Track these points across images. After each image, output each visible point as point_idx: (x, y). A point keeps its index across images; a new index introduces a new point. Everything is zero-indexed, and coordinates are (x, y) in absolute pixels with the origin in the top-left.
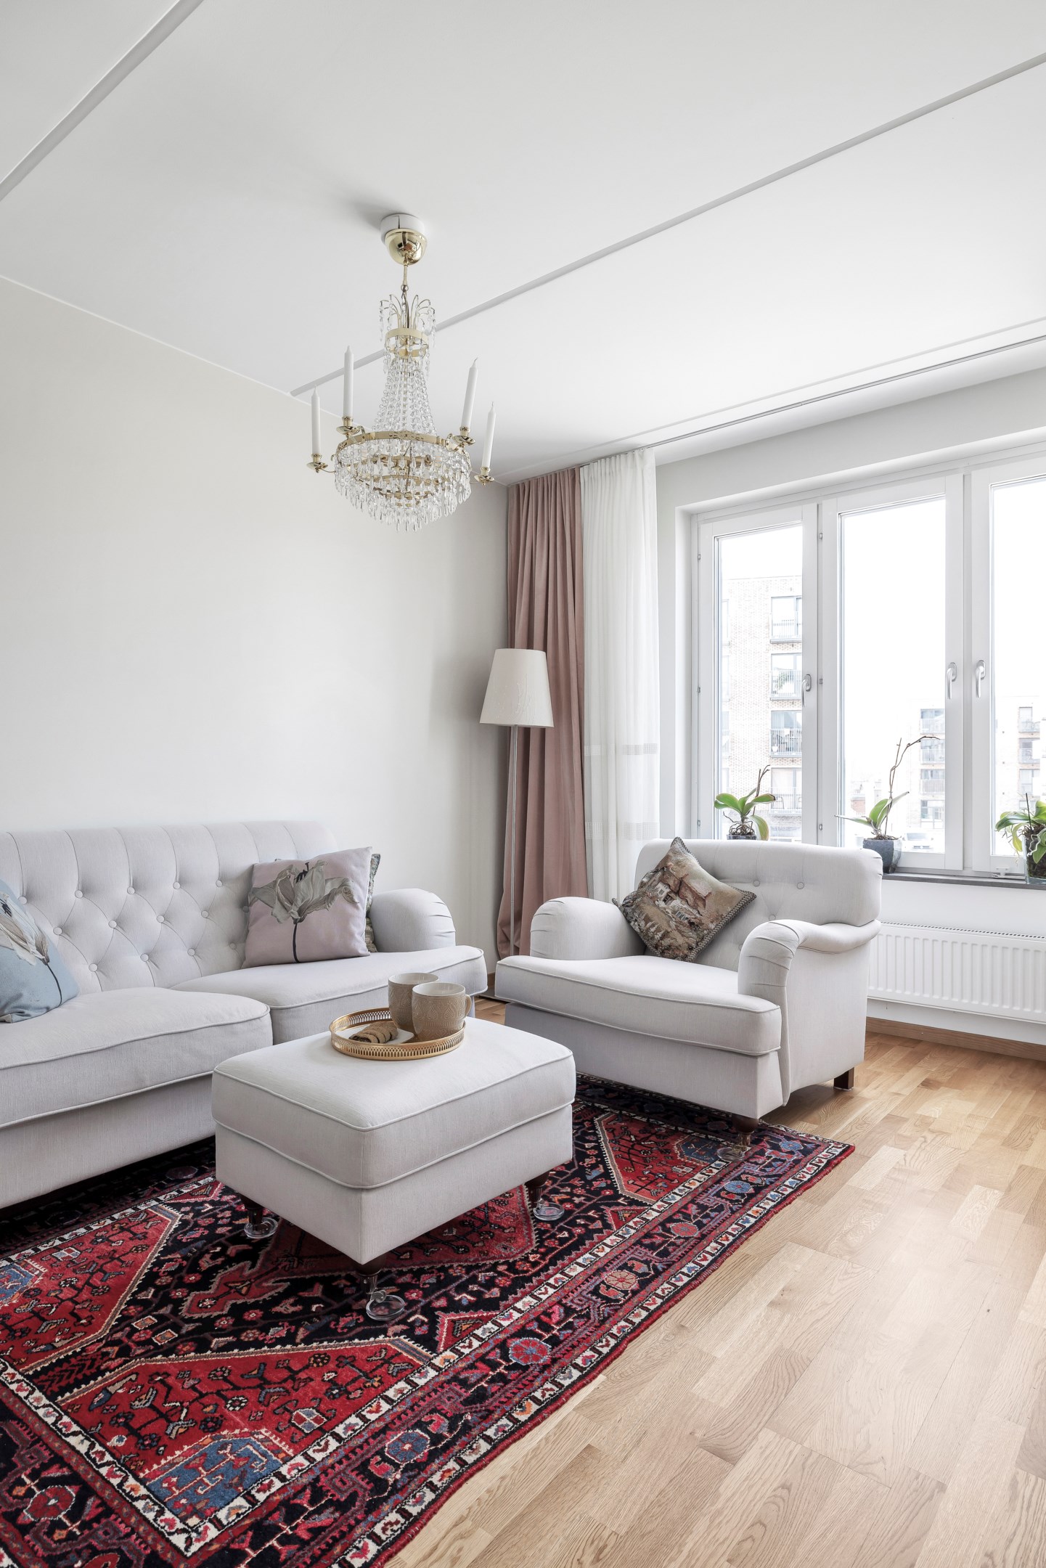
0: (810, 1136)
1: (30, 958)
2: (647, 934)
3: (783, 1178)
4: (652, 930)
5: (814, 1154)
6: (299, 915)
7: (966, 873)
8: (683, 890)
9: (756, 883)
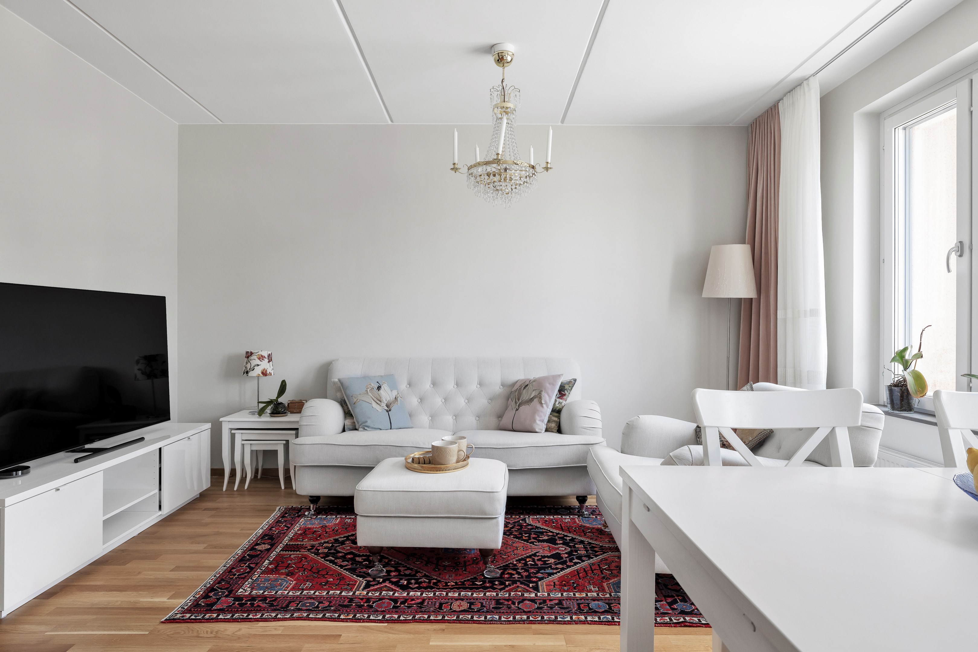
1: (380, 409)
6: (519, 406)
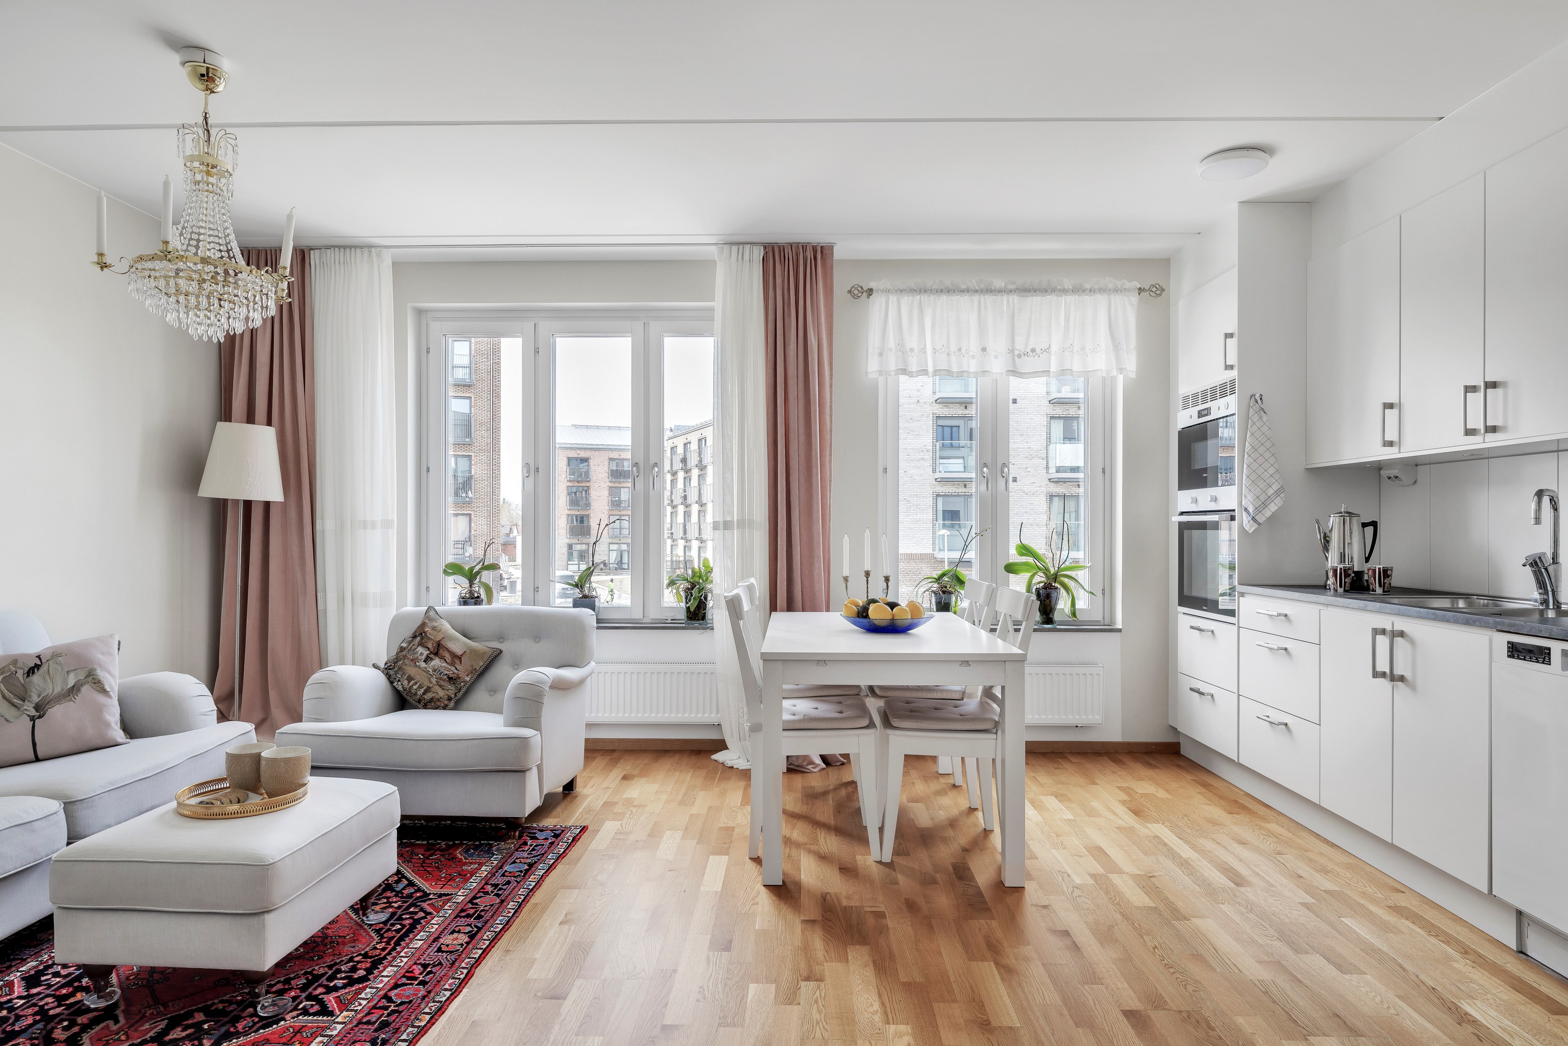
0: (555, 826)
2: (410, 692)
3: (546, 855)
4: (415, 687)
5: (562, 836)
6: (37, 711)
7: (645, 620)
8: (441, 651)
9: (501, 640)
